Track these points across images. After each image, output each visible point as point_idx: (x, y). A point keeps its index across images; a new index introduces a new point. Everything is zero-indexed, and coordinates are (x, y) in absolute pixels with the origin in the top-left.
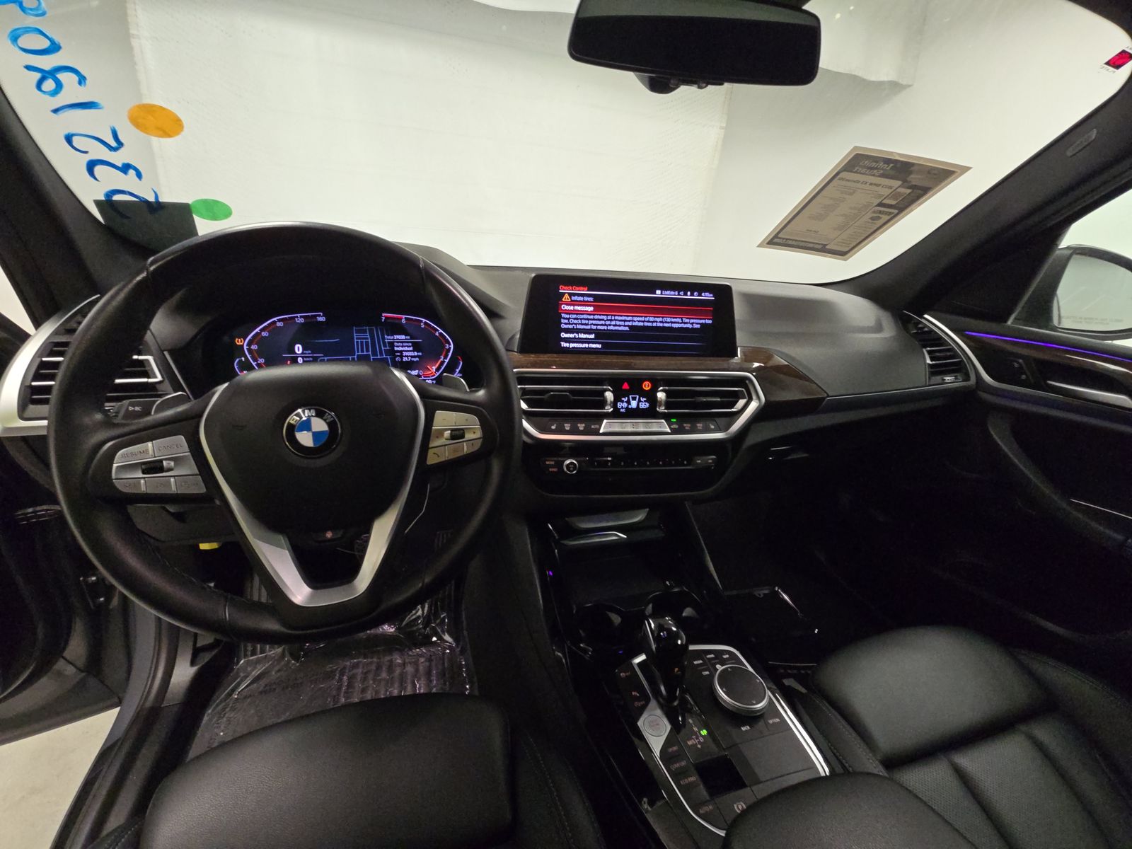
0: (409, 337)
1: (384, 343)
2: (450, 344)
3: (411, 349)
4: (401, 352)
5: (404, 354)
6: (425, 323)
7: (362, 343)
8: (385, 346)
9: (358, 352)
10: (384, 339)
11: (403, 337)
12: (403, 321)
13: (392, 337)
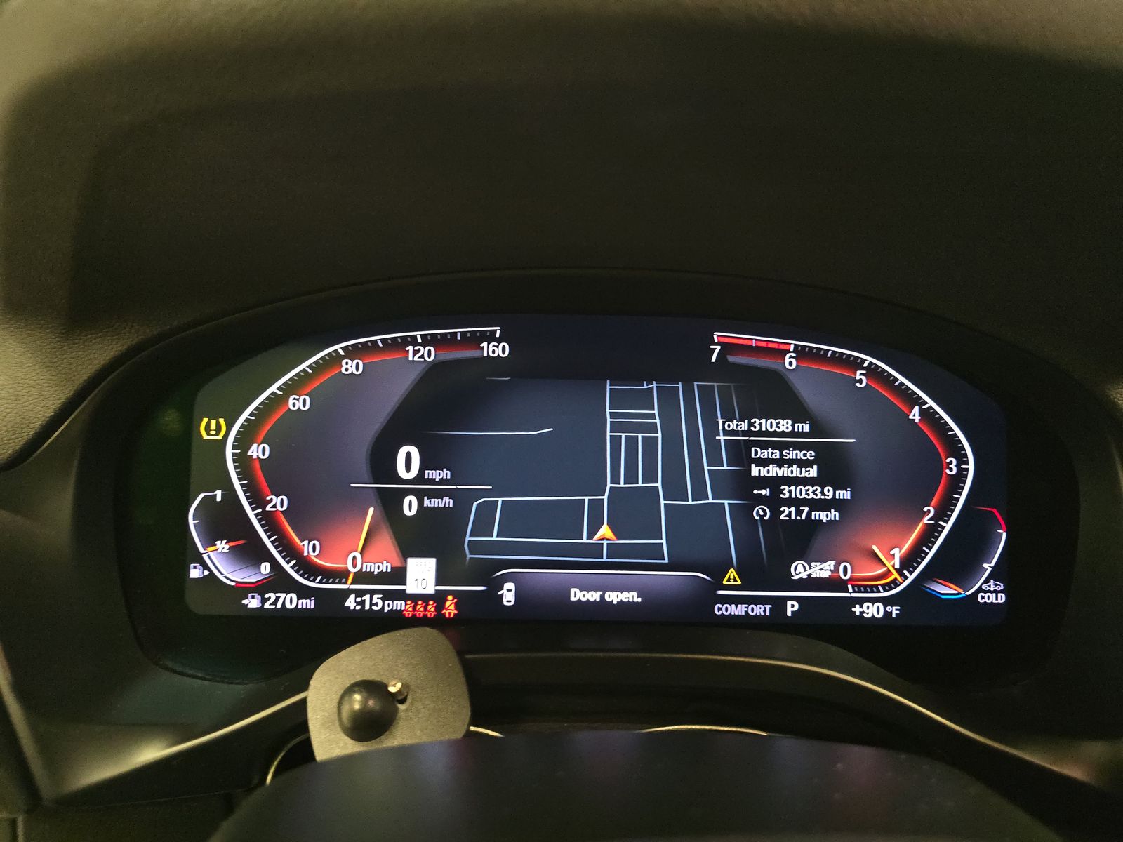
0: (806, 427)
1: (713, 446)
2: (962, 459)
3: (813, 472)
4: (775, 483)
5: (787, 491)
6: (872, 372)
7: (631, 442)
8: (715, 459)
9: (615, 479)
10: (711, 429)
11: (785, 425)
12: (790, 362)
13: (744, 426)
